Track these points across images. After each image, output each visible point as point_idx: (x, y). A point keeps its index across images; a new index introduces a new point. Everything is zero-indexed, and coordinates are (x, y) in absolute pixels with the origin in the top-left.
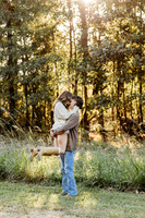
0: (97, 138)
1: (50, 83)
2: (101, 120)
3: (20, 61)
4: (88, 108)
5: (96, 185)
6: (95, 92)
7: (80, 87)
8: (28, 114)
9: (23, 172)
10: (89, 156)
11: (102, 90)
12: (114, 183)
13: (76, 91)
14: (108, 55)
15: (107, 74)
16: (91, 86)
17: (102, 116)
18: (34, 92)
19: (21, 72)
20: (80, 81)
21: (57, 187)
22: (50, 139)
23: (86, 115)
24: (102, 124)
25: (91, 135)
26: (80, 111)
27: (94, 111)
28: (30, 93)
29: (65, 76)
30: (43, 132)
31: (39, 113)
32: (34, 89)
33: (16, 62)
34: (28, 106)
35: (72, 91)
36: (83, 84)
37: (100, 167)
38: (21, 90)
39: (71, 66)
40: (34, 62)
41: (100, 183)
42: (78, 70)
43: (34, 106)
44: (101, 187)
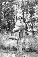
0: (31, 34)
1: (14, 13)
2: (32, 27)
3: (3, 4)
4: (28, 22)
5: (30, 51)
6: (31, 17)
7: (25, 15)
8: (5, 24)
9: (3, 45)
10: (27, 40)
11: (33, 16)
12: (36, 51)
13: (23, 16)
14: (36, 3)
15: (35, 10)
16: (29, 14)
17: (33, 26)
18: (8, 16)
19: (3, 8)
20: (25, 12)
21: (15, 51)
22: (13, 34)
23: (27, 25)
24: (33, 29)
25: (28, 33)
26: (25, 24)
27: (30, 24)
28: (6, 16)
29: (19, 10)
30: (10, 31)
31: (9, 24)
32: (8, 15)
33: (1, 4)
34: (5, 21)
35: (22, 16)
36: (26, 13)
37: (31, 44)
38: (3, 15)
39: (22, 7)
40: (8, 5)
41: (31, 51)
42: (24, 8)
43: (7, 21)
44: (32, 52)
